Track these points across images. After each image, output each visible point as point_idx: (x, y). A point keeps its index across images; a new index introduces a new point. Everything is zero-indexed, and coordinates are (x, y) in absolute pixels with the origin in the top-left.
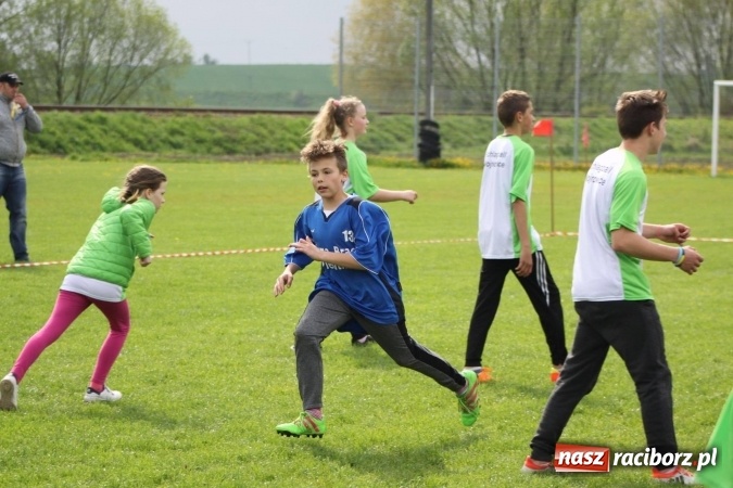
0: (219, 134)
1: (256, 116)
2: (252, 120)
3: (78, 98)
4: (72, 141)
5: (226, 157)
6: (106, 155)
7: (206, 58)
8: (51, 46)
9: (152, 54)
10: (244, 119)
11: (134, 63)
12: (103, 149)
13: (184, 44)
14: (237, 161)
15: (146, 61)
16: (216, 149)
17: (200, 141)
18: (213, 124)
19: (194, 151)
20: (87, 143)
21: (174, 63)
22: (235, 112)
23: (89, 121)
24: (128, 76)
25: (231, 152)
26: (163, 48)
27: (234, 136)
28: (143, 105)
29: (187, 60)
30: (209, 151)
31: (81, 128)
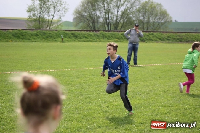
0: (178, 37)
1: (186, 33)
2: (186, 34)
3: (147, 29)
4: (146, 39)
5: (180, 42)
6: (153, 42)
7: (175, 20)
8: (141, 18)
9: (164, 20)
10: (184, 34)
11: (160, 22)
12: (153, 40)
13: (171, 18)
14: (182, 43)
15: (162, 21)
16: (178, 41)
17: (174, 39)
18: (177, 35)
19: (173, 41)
20: (149, 39)
21: (168, 22)
22: (182, 32)
23: (150, 34)
24: (158, 25)
25: (181, 41)
26: (166, 18)
27: (182, 38)
28: (162, 31)
29: (171, 21)
30: (176, 41)
31: (148, 36)
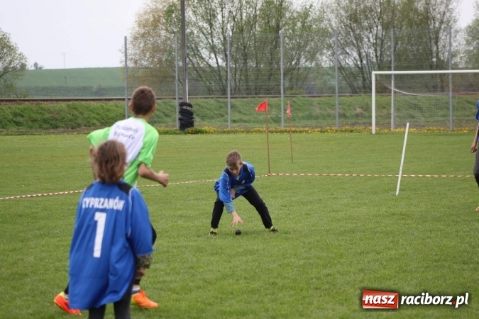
0: (47, 116)
1: (71, 103)
2: (68, 106)
5: (52, 131)
7: (36, 65)
10: (64, 105)
13: (22, 57)
14: (59, 133)
16: (45, 126)
17: (35, 121)
18: (43, 109)
19: (31, 127)
21: (15, 69)
22: (57, 100)
25: (56, 127)
27: (57, 116)
29: (24, 67)
30: (40, 127)
